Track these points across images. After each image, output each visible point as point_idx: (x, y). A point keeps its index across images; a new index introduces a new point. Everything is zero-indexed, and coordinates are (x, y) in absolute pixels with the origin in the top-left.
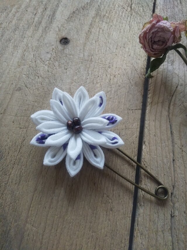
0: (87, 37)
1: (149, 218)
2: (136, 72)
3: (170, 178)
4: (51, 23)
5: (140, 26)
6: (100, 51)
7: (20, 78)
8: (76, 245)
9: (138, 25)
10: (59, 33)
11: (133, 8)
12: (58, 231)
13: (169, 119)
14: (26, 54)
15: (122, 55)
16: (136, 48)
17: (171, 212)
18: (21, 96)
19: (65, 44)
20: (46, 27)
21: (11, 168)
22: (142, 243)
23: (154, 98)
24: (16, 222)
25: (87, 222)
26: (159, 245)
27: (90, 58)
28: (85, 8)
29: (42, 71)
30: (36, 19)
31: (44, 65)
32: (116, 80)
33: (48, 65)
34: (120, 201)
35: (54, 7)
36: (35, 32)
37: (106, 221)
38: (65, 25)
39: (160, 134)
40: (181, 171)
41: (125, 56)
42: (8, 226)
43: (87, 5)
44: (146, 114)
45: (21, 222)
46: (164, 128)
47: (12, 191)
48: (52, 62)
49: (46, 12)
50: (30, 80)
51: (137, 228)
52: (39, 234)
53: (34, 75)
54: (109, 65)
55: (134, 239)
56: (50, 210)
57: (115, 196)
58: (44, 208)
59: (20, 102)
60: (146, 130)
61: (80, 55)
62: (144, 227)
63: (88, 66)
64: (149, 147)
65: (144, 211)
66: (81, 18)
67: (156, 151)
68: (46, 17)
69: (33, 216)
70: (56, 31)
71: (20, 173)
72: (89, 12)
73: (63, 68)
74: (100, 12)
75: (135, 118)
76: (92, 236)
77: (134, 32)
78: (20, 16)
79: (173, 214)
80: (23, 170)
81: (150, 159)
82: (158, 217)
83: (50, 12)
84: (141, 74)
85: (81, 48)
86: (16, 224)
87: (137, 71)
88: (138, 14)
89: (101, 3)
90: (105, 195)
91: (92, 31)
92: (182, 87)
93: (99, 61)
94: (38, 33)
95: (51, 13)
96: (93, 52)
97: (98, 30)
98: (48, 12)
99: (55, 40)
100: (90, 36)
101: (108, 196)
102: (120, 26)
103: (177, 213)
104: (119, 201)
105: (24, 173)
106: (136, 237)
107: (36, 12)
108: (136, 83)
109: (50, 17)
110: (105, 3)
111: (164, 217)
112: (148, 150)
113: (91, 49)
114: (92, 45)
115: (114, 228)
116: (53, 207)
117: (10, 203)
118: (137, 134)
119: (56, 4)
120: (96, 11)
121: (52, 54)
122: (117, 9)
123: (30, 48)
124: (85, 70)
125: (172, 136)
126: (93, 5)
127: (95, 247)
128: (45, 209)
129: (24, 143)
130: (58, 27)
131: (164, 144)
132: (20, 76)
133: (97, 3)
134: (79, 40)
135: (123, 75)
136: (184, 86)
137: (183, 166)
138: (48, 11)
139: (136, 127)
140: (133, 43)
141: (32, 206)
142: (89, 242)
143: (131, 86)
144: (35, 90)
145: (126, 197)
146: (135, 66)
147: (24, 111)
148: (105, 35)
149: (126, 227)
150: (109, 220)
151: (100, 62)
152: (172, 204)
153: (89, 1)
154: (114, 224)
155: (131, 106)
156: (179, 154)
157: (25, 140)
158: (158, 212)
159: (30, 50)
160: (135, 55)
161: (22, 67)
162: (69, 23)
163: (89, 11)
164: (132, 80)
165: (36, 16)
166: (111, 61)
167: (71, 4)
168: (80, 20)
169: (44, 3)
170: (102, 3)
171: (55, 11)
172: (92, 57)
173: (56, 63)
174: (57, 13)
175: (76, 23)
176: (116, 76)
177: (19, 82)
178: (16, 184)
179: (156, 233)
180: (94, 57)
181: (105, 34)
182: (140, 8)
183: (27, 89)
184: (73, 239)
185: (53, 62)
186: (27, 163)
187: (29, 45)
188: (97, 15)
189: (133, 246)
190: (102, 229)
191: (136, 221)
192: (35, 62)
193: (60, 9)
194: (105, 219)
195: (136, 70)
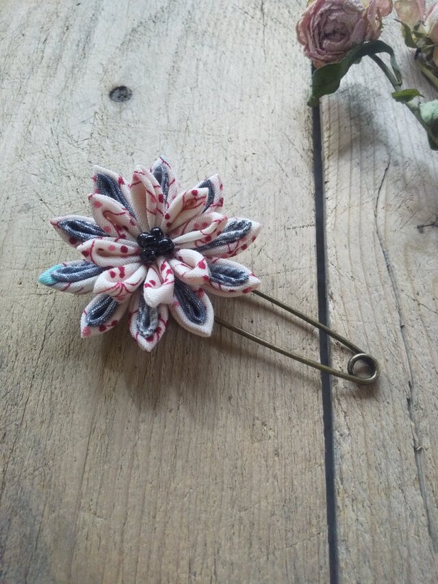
0: (172, 82)
1: (366, 461)
2: (291, 145)
3: (400, 366)
4: (84, 57)
5: (286, 48)
6: (204, 108)
7: (24, 184)
8: (206, 545)
9: (282, 47)
10: (105, 77)
11: (266, 11)
12: (158, 519)
13: (380, 240)
14: (35, 129)
15: (255, 113)
16: (284, 95)
17: (414, 441)
18: (32, 224)
19: (122, 101)
20: (73, 67)
21: (26, 388)
22: (357, 520)
23: (339, 198)
24: (54, 511)
25: (223, 489)
26: (396, 519)
27: (185, 124)
28: (158, 18)
29: (76, 163)
30: (48, 51)
31: (80, 150)
32: (248, 167)
33: (88, 148)
34: (294, 431)
35: (86, 22)
36: (48, 79)
37: (267, 481)
38: (118, 60)
39: (365, 272)
40: (422, 348)
41: (263, 115)
42: (36, 523)
43: (162, 13)
44: (327, 234)
45: (65, 510)
46: (371, 259)
47: (34, 442)
48: (97, 141)
49: (68, 35)
50: (50, 185)
51: (341, 487)
52: (112, 532)
53: (56, 174)
54: (230, 135)
55: (337, 513)
56: (133, 471)
57: (280, 421)
58: (117, 469)
59: (31, 237)
60: (331, 270)
61: (159, 120)
62: (357, 482)
63: (181, 142)
64: (344, 304)
65: (352, 448)
66: (152, 41)
67: (359, 312)
68: (72, 46)
69: (92, 491)
70: (98, 74)
71: (49, 397)
72: (169, 28)
73: (124, 152)
74: (193, 25)
75: (303, 245)
76: (241, 519)
77: (275, 61)
78: (9, 47)
79: (419, 445)
80: (56, 388)
81: (349, 331)
82: (386, 458)
83: (78, 34)
84: (304, 149)
85: (161, 106)
86: (54, 515)
87: (293, 145)
88: (280, 23)
89: (193, 5)
90: (258, 423)
91: (179, 67)
92: (397, 168)
93: (205, 129)
94: (56, 80)
95: (80, 35)
96: (190, 111)
97: (194, 63)
98: (74, 35)
99: (99, 93)
100: (176, 78)
101: (264, 424)
102: (242, 52)
103: (426, 443)
104: (291, 431)
105: (59, 396)
106: (341, 508)
107: (45, 37)
108: (294, 170)
109: (81, 45)
110: (202, 5)
111: (401, 455)
112: (342, 311)
113: (183, 106)
114: (184, 96)
115: (288, 495)
116: (138, 466)
117: (32, 468)
118: (313, 279)
119: (91, 15)
120: (185, 23)
121: (95, 123)
122: (232, 16)
123: (41, 115)
124: (176, 152)
125: (390, 275)
126: (176, 12)
127: (251, 544)
128: (119, 471)
129: (52, 326)
130: (102, 65)
131: (376, 294)
132: (24, 179)
133: (185, 7)
134: (154, 87)
135: (264, 155)
136: (401, 165)
137: (425, 337)
138: (75, 31)
139: (308, 265)
140: (278, 84)
141: (87, 468)
142: (234, 534)
143: (284, 177)
144: (63, 207)
145: (306, 421)
146: (288, 133)
147: (42, 257)
148: (211, 74)
149: (317, 488)
150: (275, 477)
151: (206, 132)
152: (413, 424)
153: (166, 5)
154: (287, 484)
155: (291, 220)
156: (413, 311)
157: (52, 320)
158: (383, 444)
159: (42, 118)
160: (285, 111)
161: (27, 158)
162: (125, 53)
163: (169, 24)
164: (285, 163)
165: (47, 45)
166: (233, 127)
167: (125, 13)
168: (149, 46)
169: (62, 15)
170: (195, 6)
171: (90, 32)
172: (189, 122)
173: (105, 142)
174: (96, 35)
175: (142, 53)
176: (248, 159)
177: (24, 193)
178: (42, 422)
179: (386, 494)
180: (192, 122)
181: (211, 70)
182: (282, 10)
183: (44, 206)
184: (196, 532)
185: (99, 142)
186: (65, 373)
187: (39, 109)
188: (187, 31)
189: (338, 530)
190: (262, 500)
191: (337, 473)
192: (57, 144)
193: (101, 25)
194: (264, 476)
195: (292, 141)
